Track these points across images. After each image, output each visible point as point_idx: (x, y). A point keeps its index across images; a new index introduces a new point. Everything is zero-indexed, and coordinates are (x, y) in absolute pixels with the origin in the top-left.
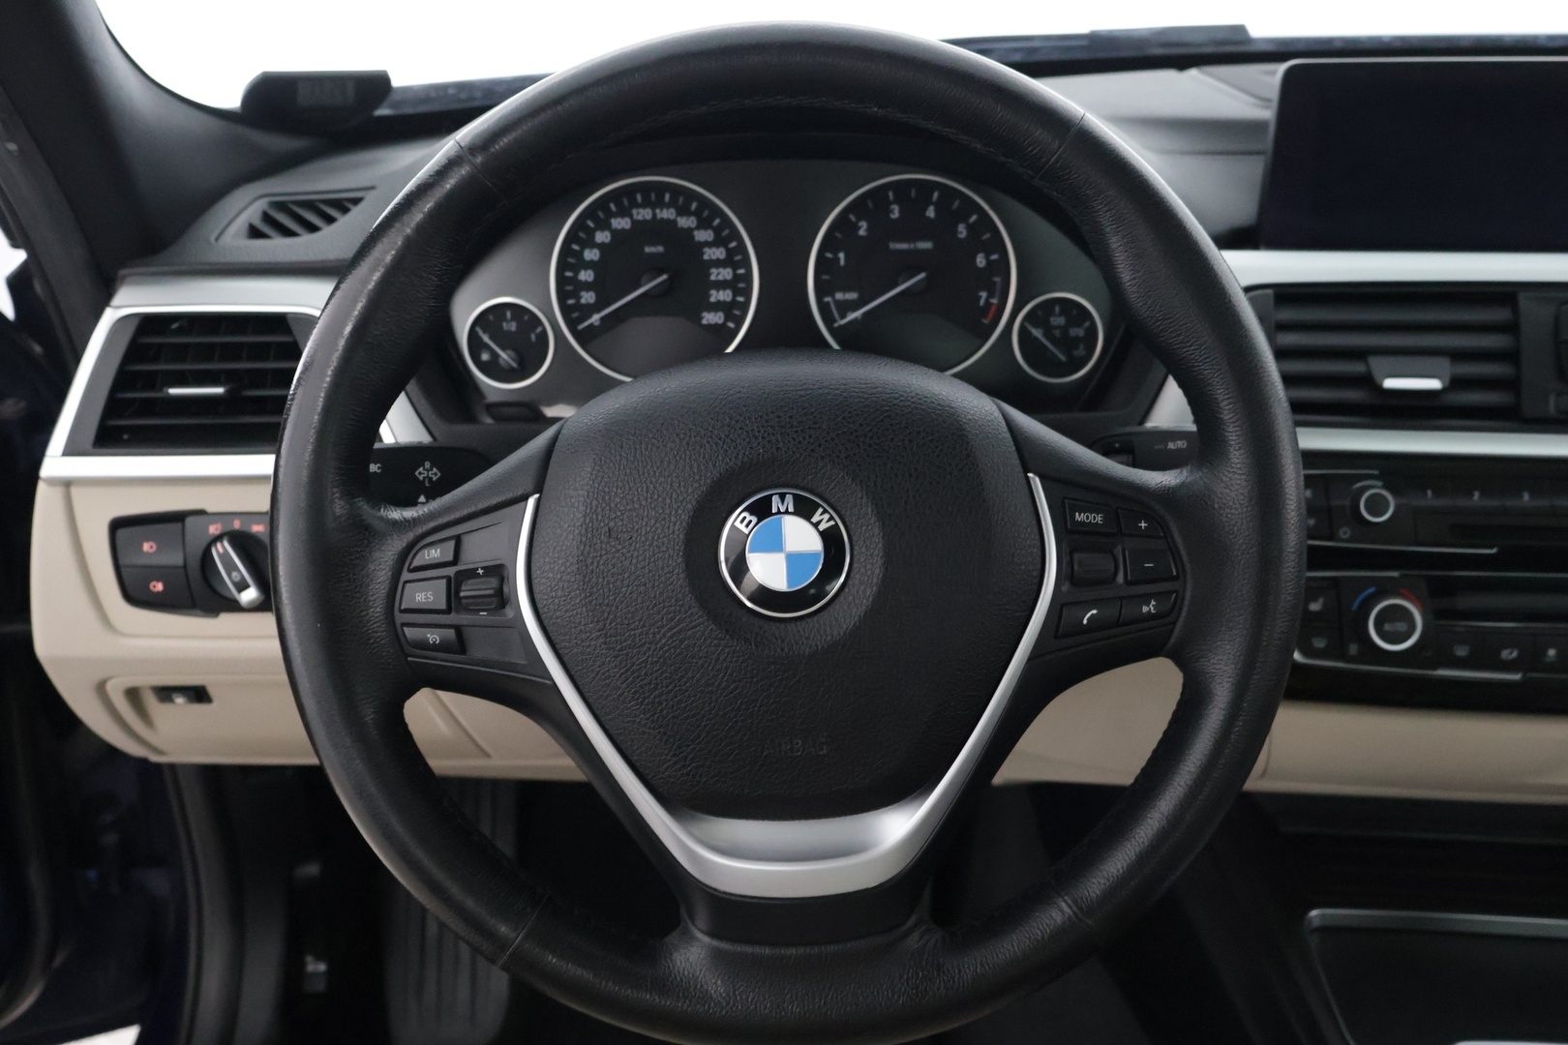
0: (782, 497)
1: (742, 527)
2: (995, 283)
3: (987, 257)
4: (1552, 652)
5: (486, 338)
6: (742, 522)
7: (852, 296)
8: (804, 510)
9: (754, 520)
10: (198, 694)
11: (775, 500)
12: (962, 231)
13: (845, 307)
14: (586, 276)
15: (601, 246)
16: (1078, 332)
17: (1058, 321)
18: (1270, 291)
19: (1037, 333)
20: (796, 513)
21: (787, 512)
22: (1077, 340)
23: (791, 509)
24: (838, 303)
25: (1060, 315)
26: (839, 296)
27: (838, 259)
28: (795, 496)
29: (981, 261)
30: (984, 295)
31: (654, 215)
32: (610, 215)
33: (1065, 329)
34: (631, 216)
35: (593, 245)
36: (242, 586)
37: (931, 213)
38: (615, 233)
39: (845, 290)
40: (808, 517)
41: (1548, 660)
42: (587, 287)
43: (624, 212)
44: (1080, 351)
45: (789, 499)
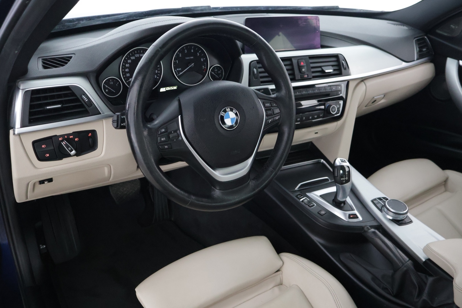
0: (228, 108)
1: (222, 115)
2: (205, 64)
3: (203, 59)
4: (304, 118)
5: (106, 86)
6: (222, 114)
7: (180, 69)
8: (232, 110)
9: (224, 113)
10: (50, 180)
11: (227, 109)
12: (198, 54)
13: (179, 72)
14: (127, 70)
15: (129, 63)
16: (219, 72)
17: (216, 70)
18: (256, 61)
19: (213, 73)
20: (230, 111)
21: (229, 111)
22: (219, 74)
23: (230, 110)
24: (177, 71)
25: (216, 69)
26: (178, 69)
27: (176, 62)
28: (230, 108)
29: (202, 60)
30: (203, 66)
31: (140, 55)
32: (130, 56)
33: (217, 72)
34: (135, 56)
35: (128, 63)
36: (71, 151)
37: (192, 51)
38: (132, 60)
39: (179, 68)
40: (232, 111)
41: (304, 119)
42: (127, 72)
43: (133, 55)
44: (220, 76)
45: (229, 108)
